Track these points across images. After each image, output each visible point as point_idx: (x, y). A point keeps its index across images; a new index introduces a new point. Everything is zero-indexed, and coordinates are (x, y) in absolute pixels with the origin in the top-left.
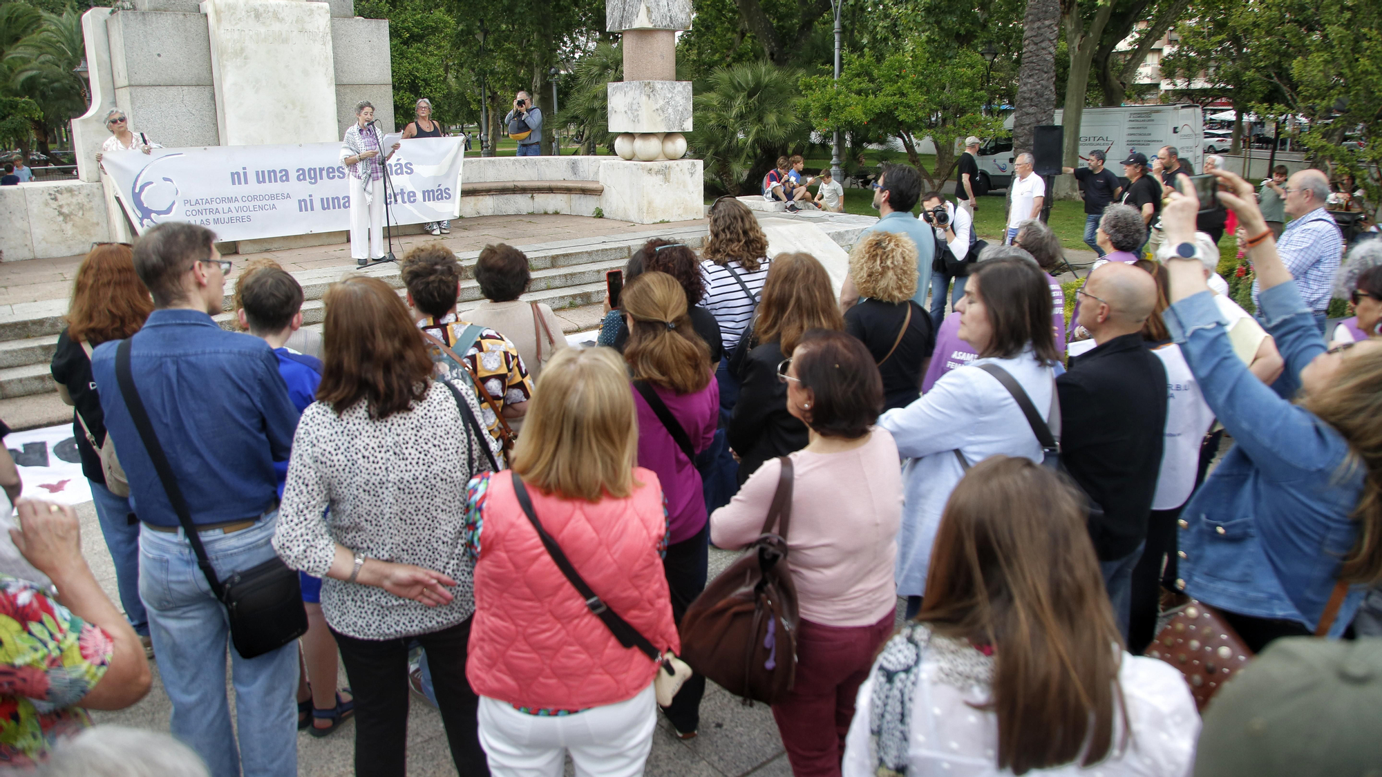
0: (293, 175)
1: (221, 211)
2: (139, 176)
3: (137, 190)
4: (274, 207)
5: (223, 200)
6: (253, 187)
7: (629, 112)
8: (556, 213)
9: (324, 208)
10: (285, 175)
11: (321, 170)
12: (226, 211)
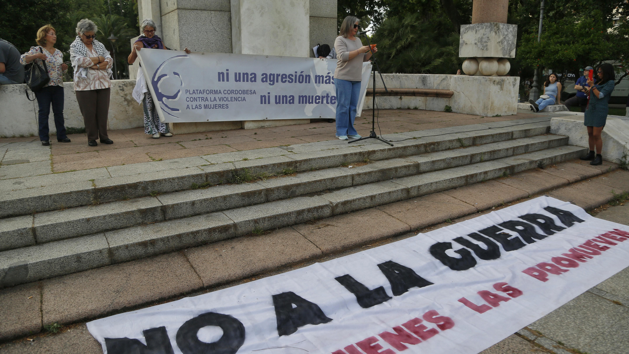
0: (259, 78)
1: (209, 100)
2: (158, 69)
3: (156, 80)
4: (244, 99)
5: (211, 92)
6: (232, 84)
7: (479, 44)
8: (416, 109)
9: (276, 103)
10: (254, 78)
11: (278, 75)
12: (212, 99)
